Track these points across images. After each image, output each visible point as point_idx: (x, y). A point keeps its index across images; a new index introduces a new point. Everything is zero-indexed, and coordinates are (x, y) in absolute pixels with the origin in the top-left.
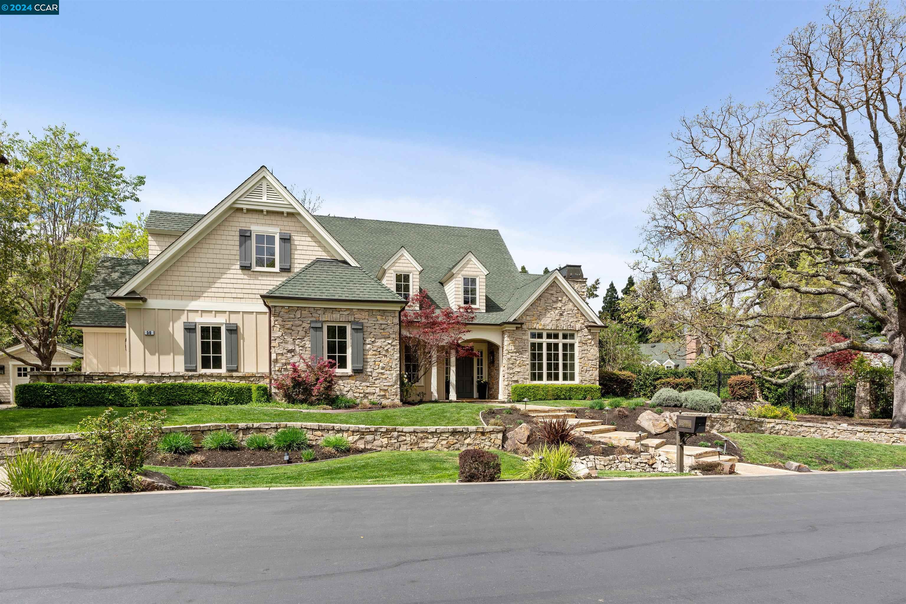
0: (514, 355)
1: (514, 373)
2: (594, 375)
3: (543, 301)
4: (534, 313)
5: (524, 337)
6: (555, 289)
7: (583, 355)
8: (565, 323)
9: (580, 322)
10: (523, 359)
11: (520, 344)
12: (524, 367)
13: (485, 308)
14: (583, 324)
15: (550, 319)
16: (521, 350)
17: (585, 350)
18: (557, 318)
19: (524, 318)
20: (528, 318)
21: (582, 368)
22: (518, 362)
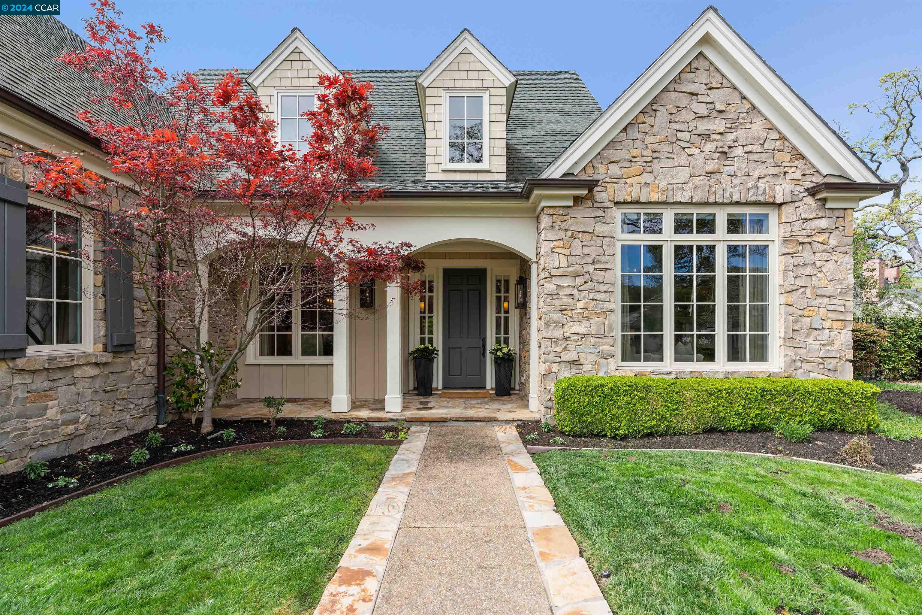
0: (568, 282)
1: (566, 339)
2: (837, 343)
3: (662, 116)
4: (635, 153)
5: (600, 229)
6: (702, 77)
7: (799, 282)
8: (736, 181)
9: (789, 177)
10: (598, 296)
11: (587, 250)
12: (601, 319)
13: (504, 169)
14: (797, 182)
15: (687, 172)
16: (591, 268)
17: (804, 265)
18: (710, 168)
19: (602, 169)
20: (614, 169)
21: (796, 321)
22: (580, 305)
